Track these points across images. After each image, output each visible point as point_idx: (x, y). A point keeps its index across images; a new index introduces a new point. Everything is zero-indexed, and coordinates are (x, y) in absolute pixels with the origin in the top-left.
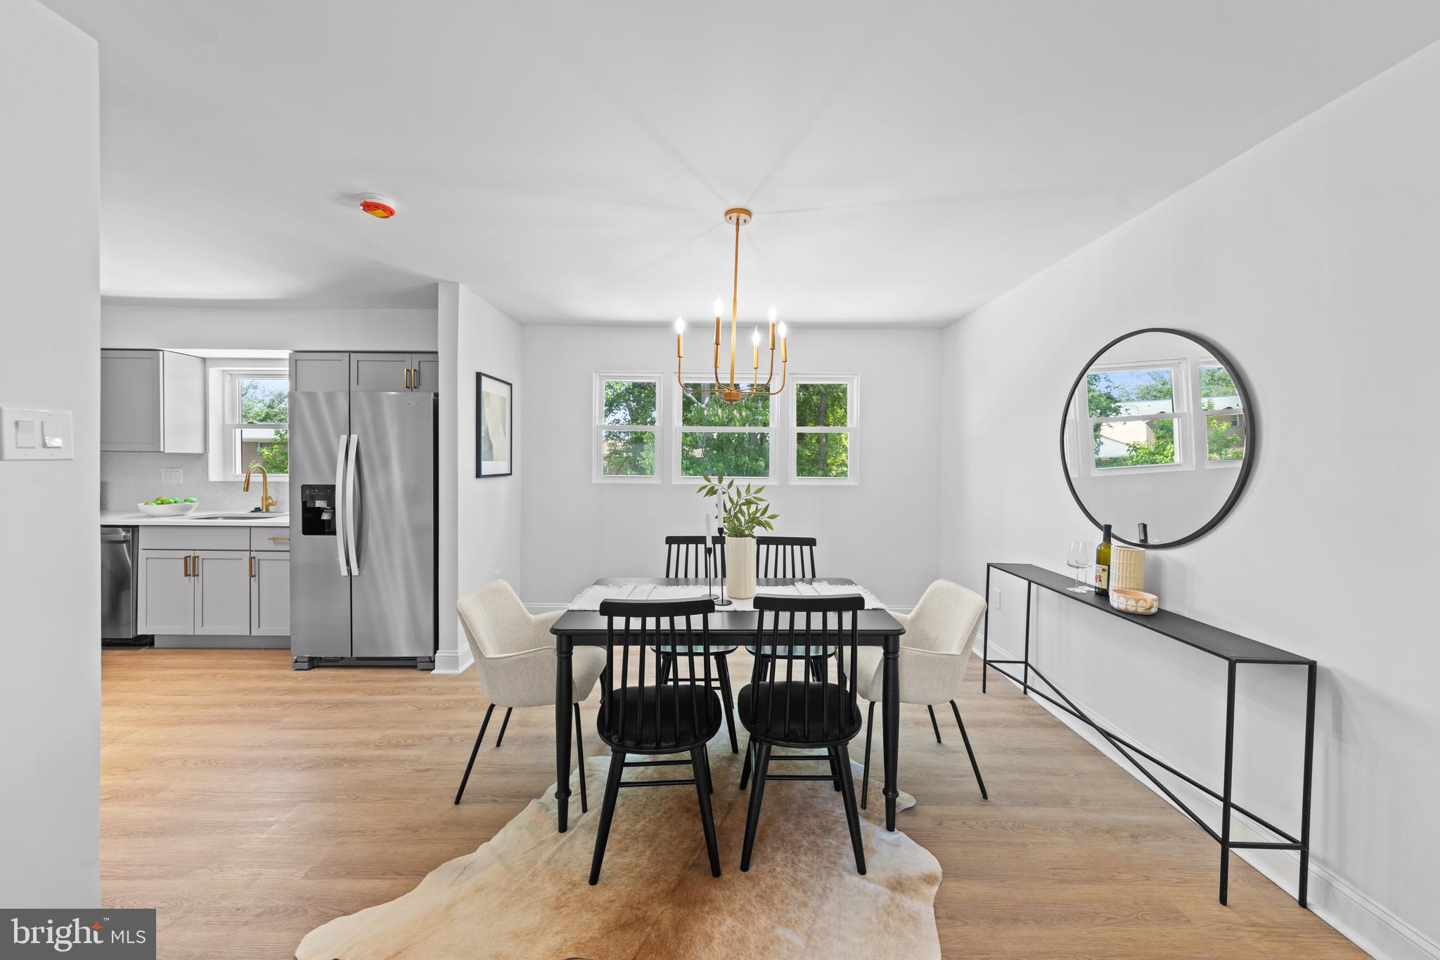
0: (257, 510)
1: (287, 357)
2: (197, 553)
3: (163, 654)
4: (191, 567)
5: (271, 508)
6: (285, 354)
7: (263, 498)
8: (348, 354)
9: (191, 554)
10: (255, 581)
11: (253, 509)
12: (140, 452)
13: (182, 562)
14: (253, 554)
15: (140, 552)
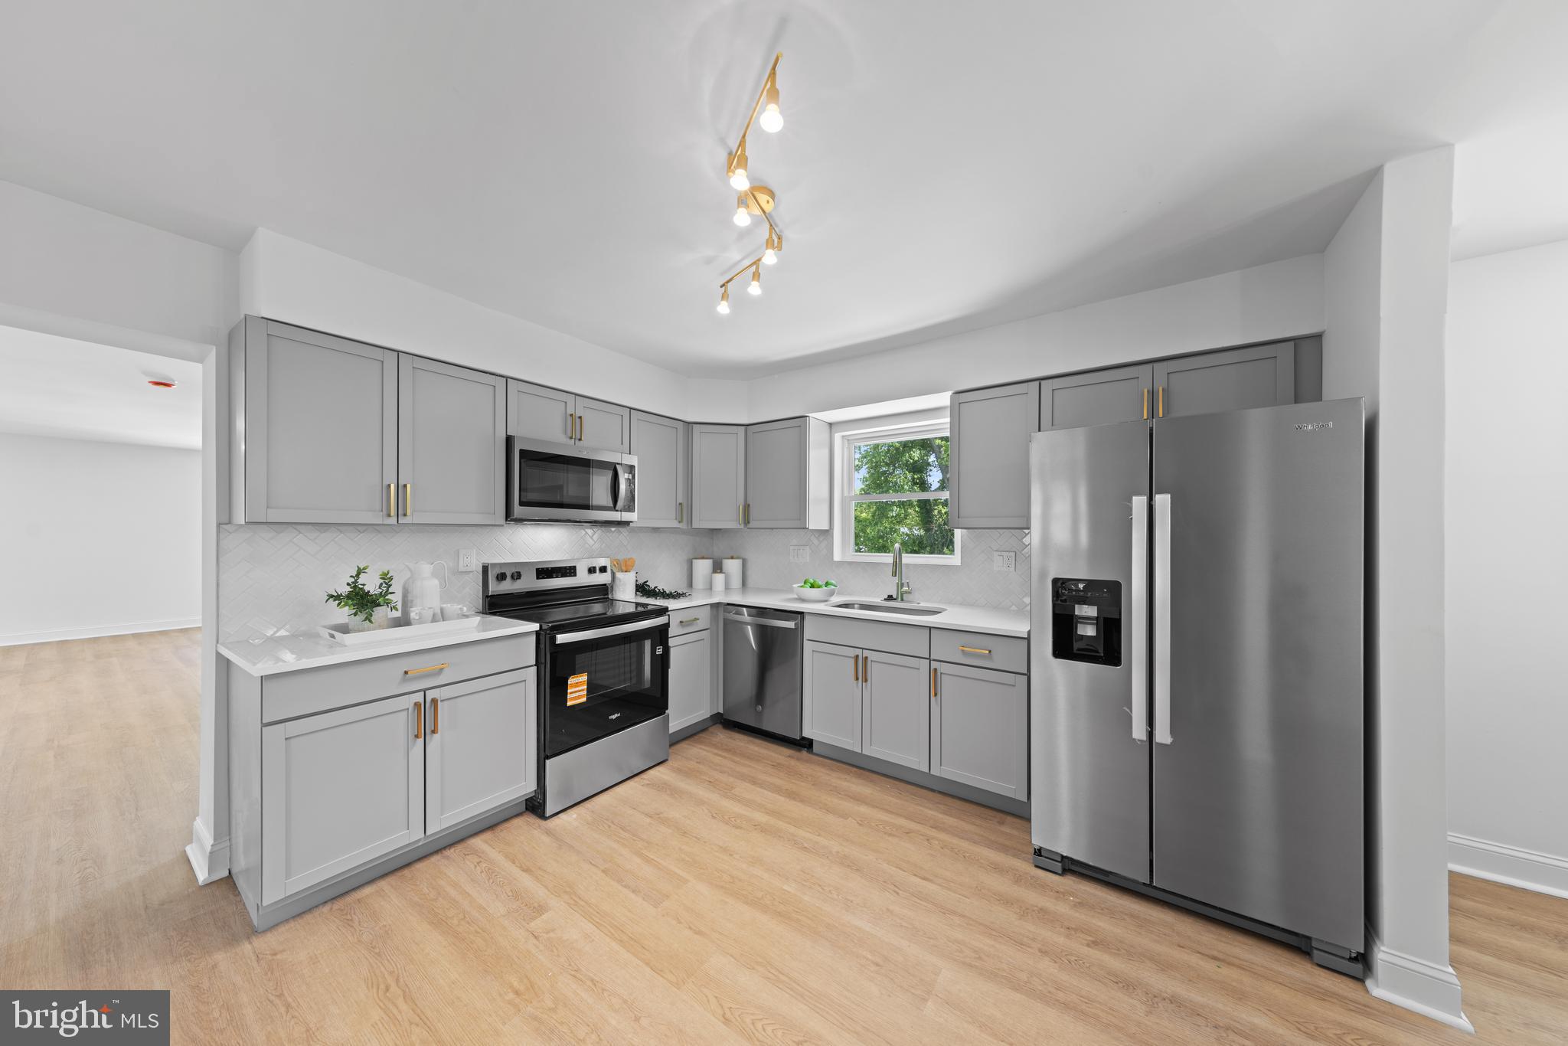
0: (890, 598)
1: (948, 403)
2: (866, 653)
3: (824, 765)
4: (862, 670)
5: (905, 597)
6: (944, 399)
7: (898, 584)
8: (1037, 383)
9: (859, 652)
10: (936, 700)
11: (886, 597)
12: (772, 529)
13: (852, 661)
14: (934, 665)
15: (806, 643)
